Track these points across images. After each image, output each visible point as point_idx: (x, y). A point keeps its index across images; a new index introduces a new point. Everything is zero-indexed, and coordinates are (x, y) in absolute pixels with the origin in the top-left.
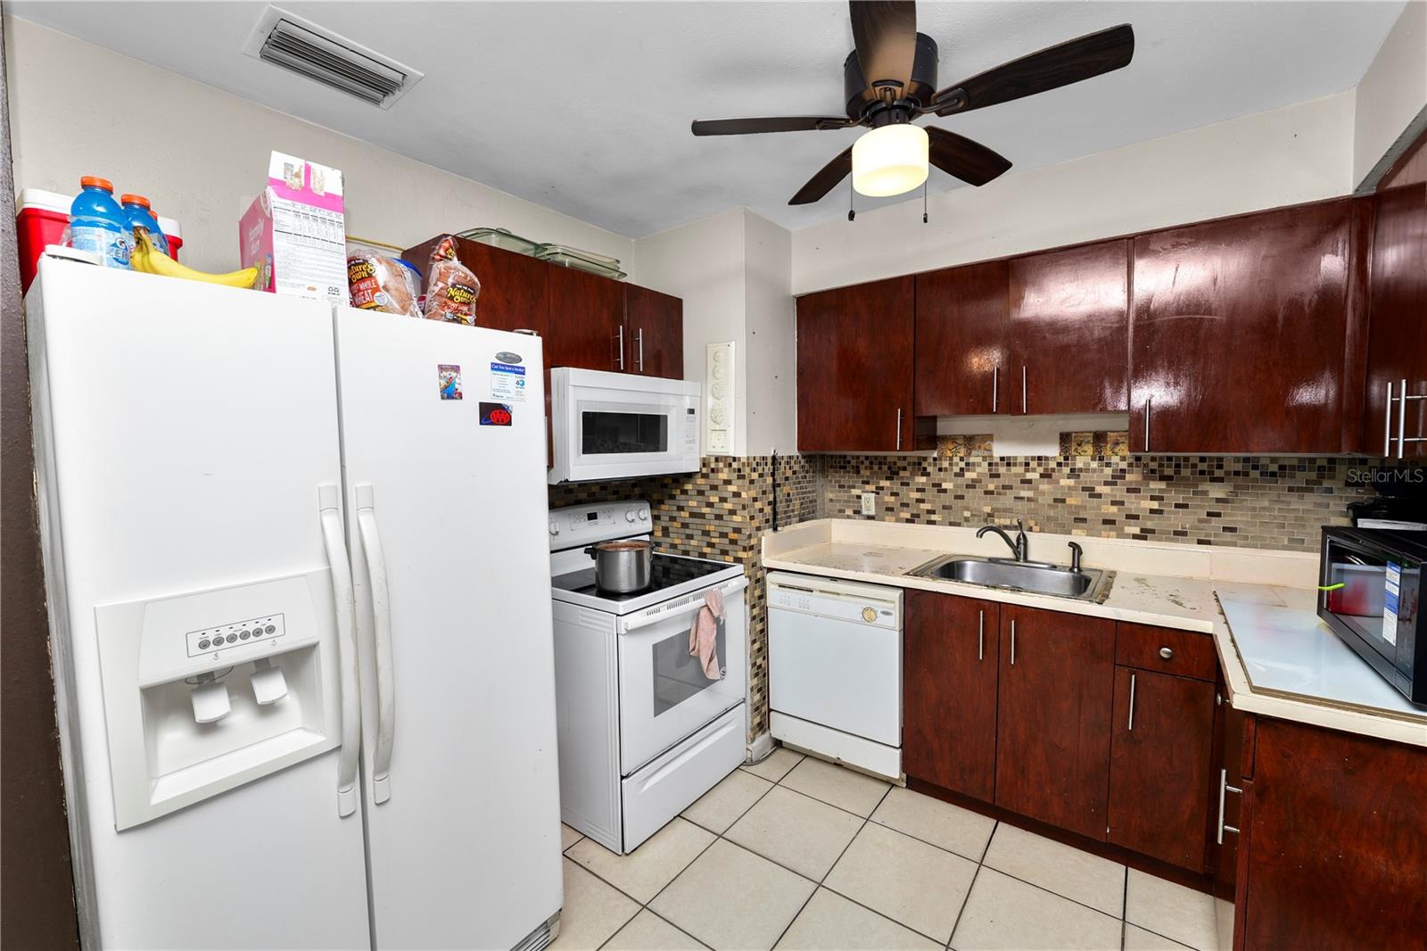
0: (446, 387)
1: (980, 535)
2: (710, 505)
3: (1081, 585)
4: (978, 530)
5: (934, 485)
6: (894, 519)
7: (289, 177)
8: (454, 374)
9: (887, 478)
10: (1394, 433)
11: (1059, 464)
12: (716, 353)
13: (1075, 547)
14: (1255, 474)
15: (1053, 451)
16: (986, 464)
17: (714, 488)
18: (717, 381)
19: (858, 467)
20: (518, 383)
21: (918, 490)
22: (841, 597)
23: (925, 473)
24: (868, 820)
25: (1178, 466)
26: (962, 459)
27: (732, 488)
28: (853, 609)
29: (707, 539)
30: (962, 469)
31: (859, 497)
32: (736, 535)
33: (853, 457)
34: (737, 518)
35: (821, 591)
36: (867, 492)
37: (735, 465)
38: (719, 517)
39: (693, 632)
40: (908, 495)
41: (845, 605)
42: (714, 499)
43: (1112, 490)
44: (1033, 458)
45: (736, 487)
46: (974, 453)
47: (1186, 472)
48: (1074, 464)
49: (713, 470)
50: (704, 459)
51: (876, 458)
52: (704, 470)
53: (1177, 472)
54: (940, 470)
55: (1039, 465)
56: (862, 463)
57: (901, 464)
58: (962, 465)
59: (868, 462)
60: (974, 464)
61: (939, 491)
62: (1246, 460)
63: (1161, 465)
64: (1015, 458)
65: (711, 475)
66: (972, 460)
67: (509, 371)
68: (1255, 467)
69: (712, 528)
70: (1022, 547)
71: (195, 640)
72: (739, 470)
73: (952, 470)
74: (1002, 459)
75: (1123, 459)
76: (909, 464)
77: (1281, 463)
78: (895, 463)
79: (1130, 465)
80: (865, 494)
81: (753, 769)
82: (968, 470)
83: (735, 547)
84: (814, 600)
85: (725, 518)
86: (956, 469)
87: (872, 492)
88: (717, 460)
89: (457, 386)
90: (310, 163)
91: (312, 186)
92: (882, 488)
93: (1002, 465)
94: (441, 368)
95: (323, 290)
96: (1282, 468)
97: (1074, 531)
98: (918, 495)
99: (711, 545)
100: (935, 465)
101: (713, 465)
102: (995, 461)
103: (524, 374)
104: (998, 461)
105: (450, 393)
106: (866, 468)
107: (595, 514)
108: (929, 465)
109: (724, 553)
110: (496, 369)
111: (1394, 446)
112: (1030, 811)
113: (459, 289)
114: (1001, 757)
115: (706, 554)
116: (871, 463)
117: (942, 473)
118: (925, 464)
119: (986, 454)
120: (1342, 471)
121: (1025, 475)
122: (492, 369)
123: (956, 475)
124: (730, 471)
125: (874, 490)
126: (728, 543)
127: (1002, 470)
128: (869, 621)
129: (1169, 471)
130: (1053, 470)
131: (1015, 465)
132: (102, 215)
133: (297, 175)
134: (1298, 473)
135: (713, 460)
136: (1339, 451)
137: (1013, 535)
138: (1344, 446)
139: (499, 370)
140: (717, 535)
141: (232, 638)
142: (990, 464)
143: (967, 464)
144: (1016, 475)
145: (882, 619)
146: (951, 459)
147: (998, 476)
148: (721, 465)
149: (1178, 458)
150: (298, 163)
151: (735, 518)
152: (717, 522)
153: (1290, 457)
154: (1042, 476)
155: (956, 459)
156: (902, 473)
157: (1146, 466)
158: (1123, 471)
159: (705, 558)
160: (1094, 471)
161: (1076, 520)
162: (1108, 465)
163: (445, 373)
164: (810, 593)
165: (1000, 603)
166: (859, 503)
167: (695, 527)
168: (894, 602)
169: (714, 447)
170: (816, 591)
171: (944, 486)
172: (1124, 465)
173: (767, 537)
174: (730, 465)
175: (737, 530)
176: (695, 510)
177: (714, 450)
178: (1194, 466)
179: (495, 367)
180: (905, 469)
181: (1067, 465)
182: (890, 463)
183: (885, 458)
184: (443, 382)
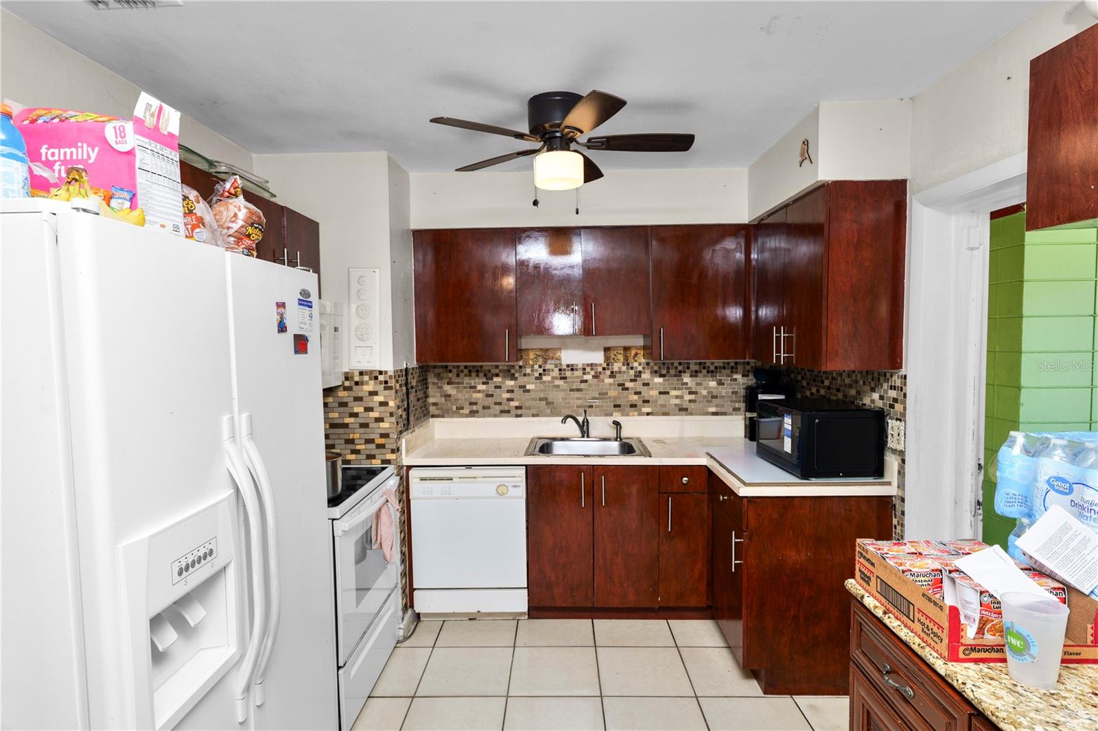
0: (280, 322)
1: (564, 421)
2: (355, 415)
3: (627, 449)
4: (562, 418)
5: (521, 387)
6: (489, 415)
7: (148, 116)
8: (283, 311)
9: (483, 383)
10: (778, 351)
11: (604, 369)
12: (360, 277)
13: (617, 424)
14: (704, 371)
15: (598, 357)
16: (558, 369)
17: (358, 399)
18: (362, 302)
19: (458, 375)
21: (508, 391)
22: (478, 479)
23: (513, 377)
24: (514, 647)
25: (668, 368)
26: (540, 367)
27: (380, 398)
28: (489, 488)
29: (351, 447)
30: (540, 374)
32: (384, 440)
33: (454, 367)
34: (385, 425)
35: (460, 478)
37: (381, 378)
38: (364, 425)
39: (374, 527)
40: (501, 395)
41: (483, 486)
42: (359, 409)
43: (635, 385)
44: (588, 365)
45: (382, 397)
46: (549, 361)
47: (672, 372)
48: (612, 369)
49: (357, 383)
50: (346, 373)
51: (474, 367)
52: (347, 384)
53: (668, 372)
54: (525, 375)
55: (592, 369)
56: (462, 371)
57: (493, 371)
58: (541, 371)
59: (467, 370)
60: (549, 370)
61: (524, 391)
62: (700, 364)
63: (660, 368)
64: (577, 365)
65: (355, 388)
66: (547, 367)
67: (306, 305)
68: (704, 368)
69: (357, 436)
70: (585, 427)
72: (386, 382)
73: (533, 375)
74: (568, 366)
75: (640, 364)
76: (500, 371)
77: (716, 365)
78: (489, 371)
79: (644, 368)
81: (407, 643)
82: (545, 375)
83: (383, 451)
84: (455, 488)
85: (371, 425)
86: (537, 374)
88: (361, 373)
90: (163, 105)
91: (160, 126)
92: (479, 391)
93: (568, 370)
95: (170, 228)
96: (716, 367)
97: (614, 414)
98: (508, 395)
99: (357, 452)
100: (521, 372)
101: (357, 379)
102: (564, 367)
104: (565, 367)
106: (466, 376)
108: (516, 371)
109: (371, 457)
110: (300, 304)
111: (778, 358)
112: (615, 602)
113: (256, 228)
114: (597, 571)
115: (350, 461)
116: (470, 371)
117: (526, 377)
118: (513, 371)
119: (557, 362)
120: (740, 368)
121: (583, 377)
123: (536, 378)
124: (375, 384)
126: (375, 447)
127: (568, 374)
128: (502, 495)
129: (664, 372)
130: (600, 373)
131: (577, 370)
133: (152, 116)
134: (723, 371)
135: (357, 373)
136: (745, 358)
137: (580, 419)
138: (747, 357)
140: (363, 441)
142: (560, 370)
143: (544, 370)
144: (578, 377)
145: (512, 492)
146: (532, 366)
147: (565, 378)
148: (366, 378)
149: (668, 363)
150: (155, 104)
151: (382, 425)
152: (362, 430)
153: (719, 363)
154: (594, 377)
155: (536, 367)
156: (495, 379)
157: (652, 367)
158: (640, 372)
159: (350, 464)
160: (624, 372)
161: (615, 406)
162: (632, 368)
164: (451, 481)
165: (593, 466)
167: (336, 437)
168: (521, 477)
169: (359, 362)
170: (456, 478)
171: (528, 387)
172: (640, 368)
173: (406, 439)
174: (376, 378)
175: (385, 436)
176: (336, 421)
177: (358, 365)
178: (676, 368)
179: (299, 302)
180: (497, 375)
181: (608, 369)
182: (485, 370)
183: (481, 367)
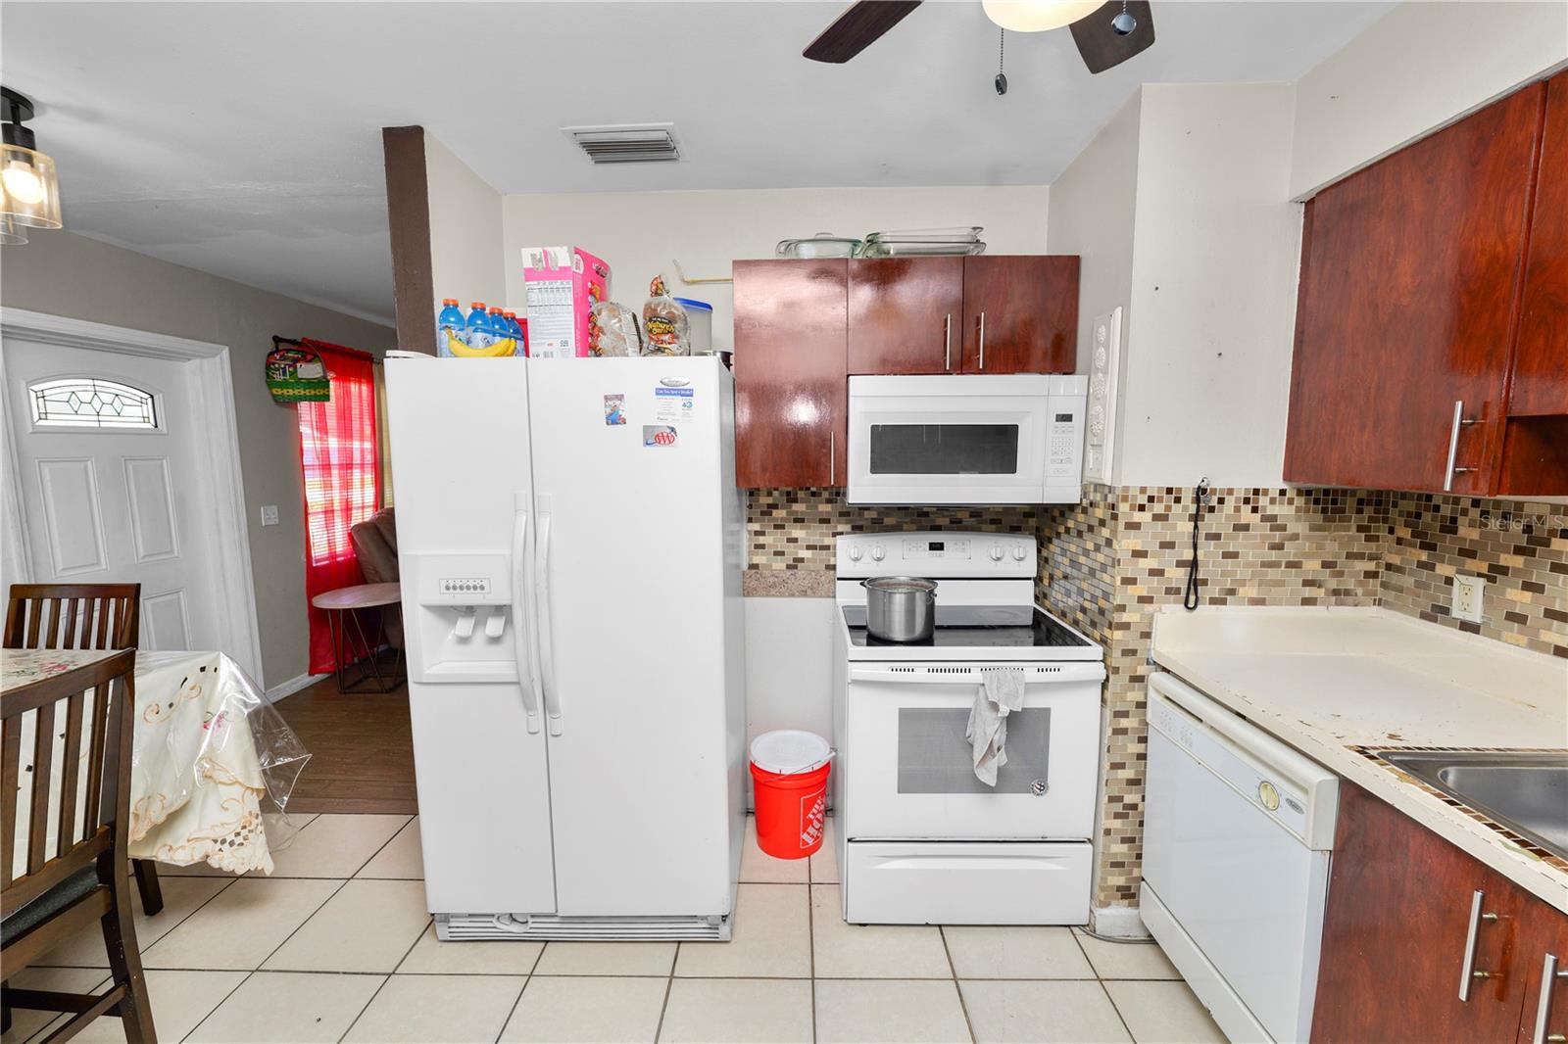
0: (611, 414)
2: (1086, 553)
6: (1524, 640)
7: (535, 264)
8: (617, 403)
9: (1519, 551)
12: (1098, 330)
17: (1091, 529)
19: (1454, 520)
20: (684, 405)
29: (1081, 600)
31: (1449, 581)
32: (1104, 602)
35: (1211, 727)
36: (1469, 573)
38: (1092, 572)
42: (1090, 545)
45: (1108, 531)
49: (1091, 503)
50: (1085, 486)
65: (1089, 510)
67: (675, 394)
69: (1086, 586)
71: (444, 584)
72: (1113, 506)
80: (1462, 578)
83: (1103, 620)
85: (1097, 574)
87: (1480, 575)
88: (1096, 488)
89: (620, 413)
90: (546, 249)
91: (550, 265)
92: (1504, 571)
94: (607, 398)
95: (557, 344)
99: (1083, 610)
103: (692, 396)
105: (614, 419)
106: (1472, 524)
107: (942, 544)
110: (661, 394)
115: (1078, 621)
122: (657, 394)
124: (1105, 507)
125: (1485, 571)
126: (1097, 611)
132: (453, 322)
133: (540, 260)
135: (1092, 488)
139: (664, 394)
140: (1089, 596)
141: (461, 588)
150: (538, 251)
151: (1105, 577)
152: (1090, 579)
163: (610, 403)
164: (1197, 723)
166: (1450, 593)
167: (1072, 580)
169: (1091, 470)
170: (1206, 723)
173: (1169, 616)
175: (1106, 596)
176: (1074, 558)
177: (1091, 474)
179: (659, 392)
184: (609, 411)
